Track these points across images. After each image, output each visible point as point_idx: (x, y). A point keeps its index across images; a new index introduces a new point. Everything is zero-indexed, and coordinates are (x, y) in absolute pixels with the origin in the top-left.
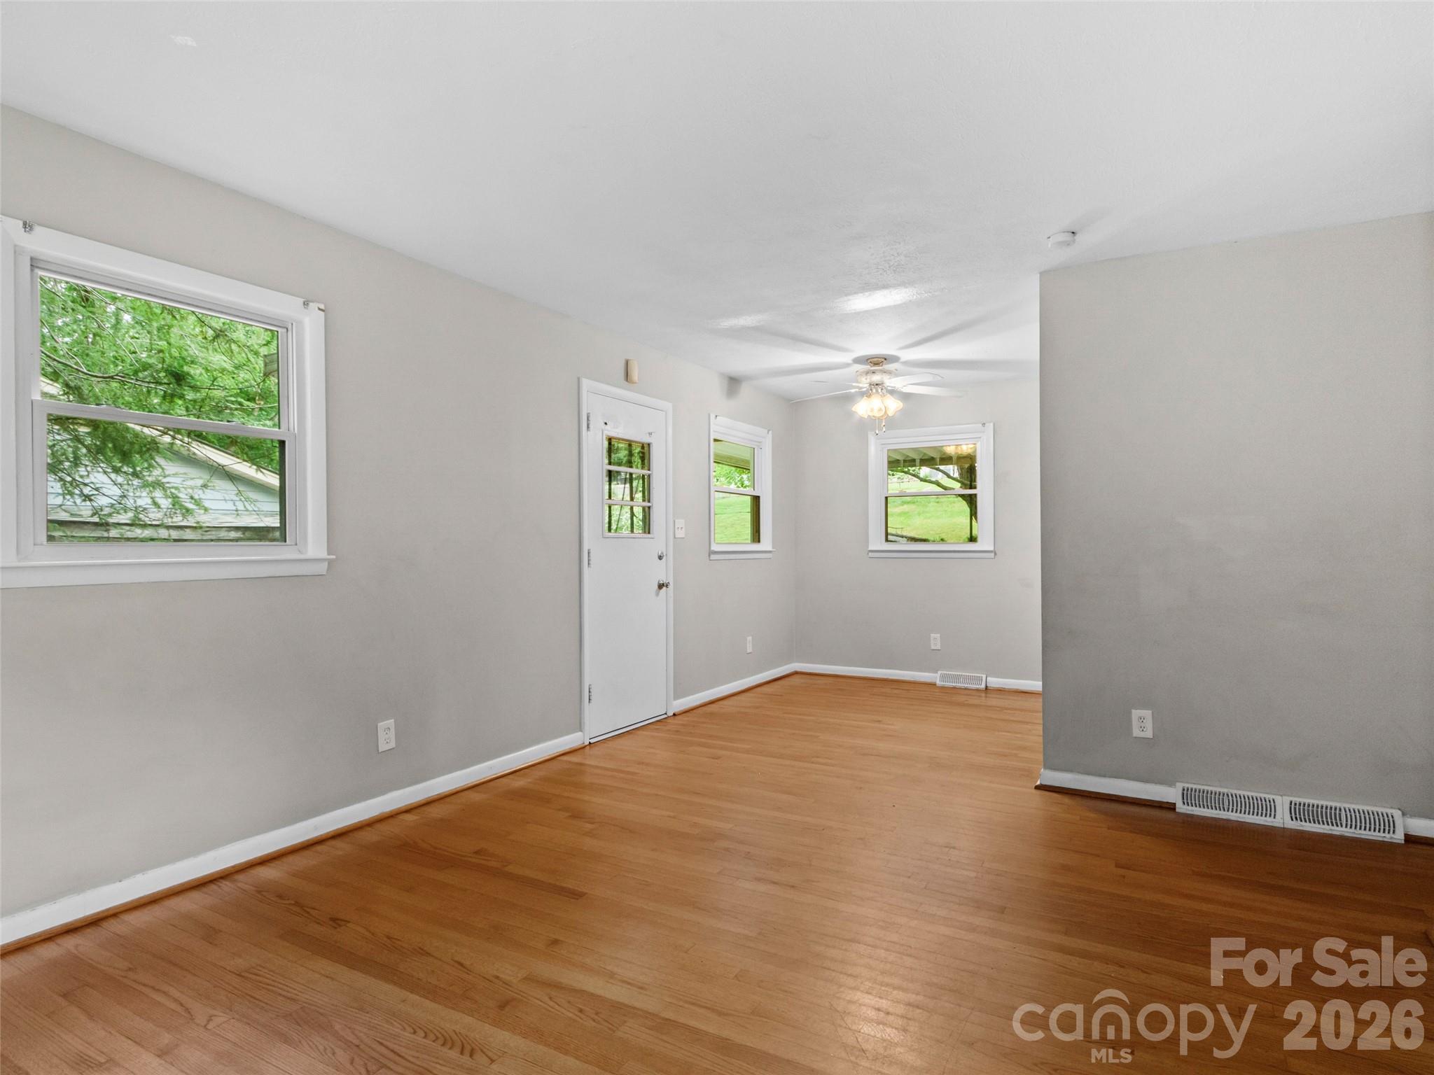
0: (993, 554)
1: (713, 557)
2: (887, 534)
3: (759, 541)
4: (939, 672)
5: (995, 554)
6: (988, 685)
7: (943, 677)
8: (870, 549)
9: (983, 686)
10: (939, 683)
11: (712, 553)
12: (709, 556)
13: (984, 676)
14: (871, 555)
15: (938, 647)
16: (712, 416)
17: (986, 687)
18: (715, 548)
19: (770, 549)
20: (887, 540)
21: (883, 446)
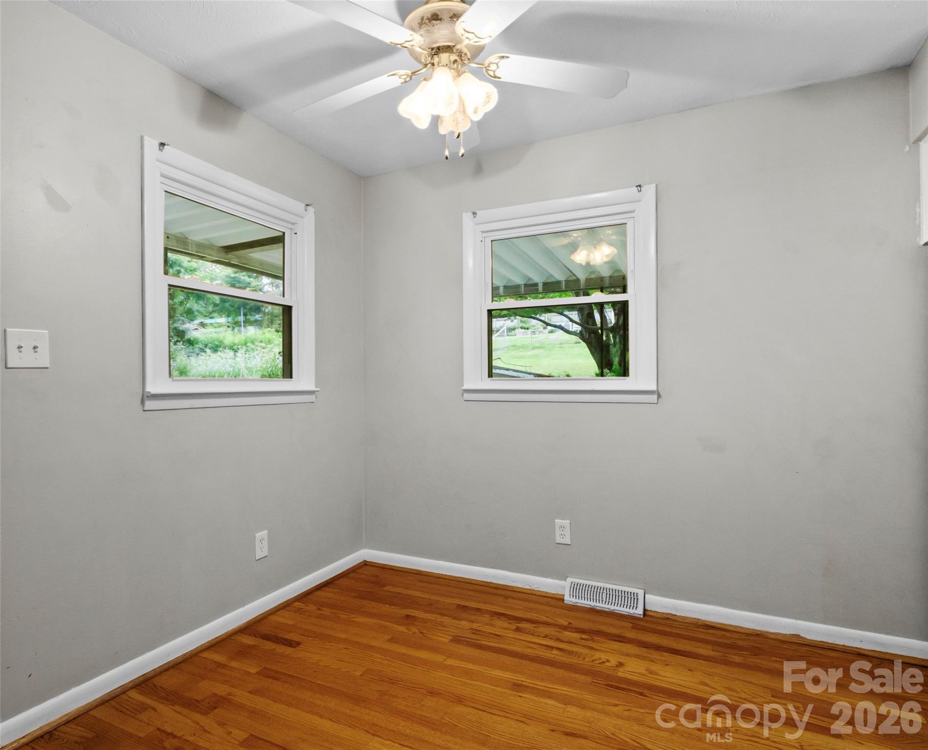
0: (655, 397)
1: (149, 404)
2: (490, 367)
3: (291, 377)
4: (569, 580)
5: (659, 396)
6: (648, 608)
7: (575, 588)
8: (466, 387)
9: (639, 611)
10: (569, 599)
11: (146, 397)
12: (143, 403)
13: (641, 593)
14: (467, 396)
15: (567, 540)
16: (151, 145)
17: (645, 610)
18: (151, 389)
19: (312, 388)
20: (490, 375)
21: (484, 235)
